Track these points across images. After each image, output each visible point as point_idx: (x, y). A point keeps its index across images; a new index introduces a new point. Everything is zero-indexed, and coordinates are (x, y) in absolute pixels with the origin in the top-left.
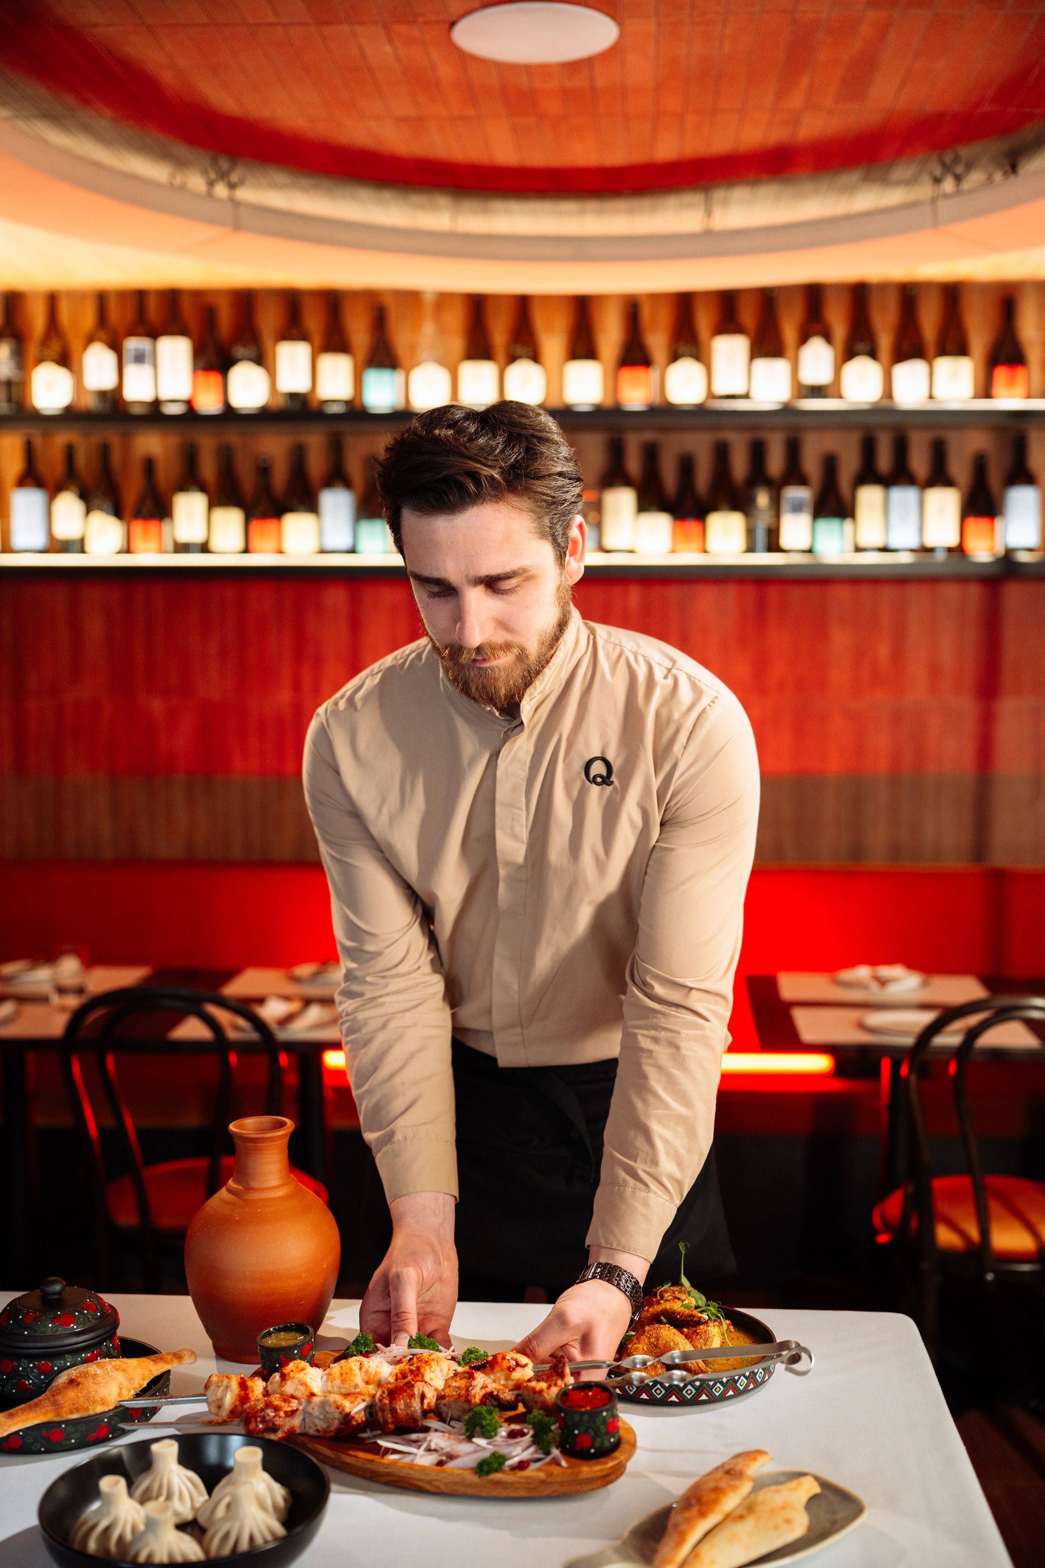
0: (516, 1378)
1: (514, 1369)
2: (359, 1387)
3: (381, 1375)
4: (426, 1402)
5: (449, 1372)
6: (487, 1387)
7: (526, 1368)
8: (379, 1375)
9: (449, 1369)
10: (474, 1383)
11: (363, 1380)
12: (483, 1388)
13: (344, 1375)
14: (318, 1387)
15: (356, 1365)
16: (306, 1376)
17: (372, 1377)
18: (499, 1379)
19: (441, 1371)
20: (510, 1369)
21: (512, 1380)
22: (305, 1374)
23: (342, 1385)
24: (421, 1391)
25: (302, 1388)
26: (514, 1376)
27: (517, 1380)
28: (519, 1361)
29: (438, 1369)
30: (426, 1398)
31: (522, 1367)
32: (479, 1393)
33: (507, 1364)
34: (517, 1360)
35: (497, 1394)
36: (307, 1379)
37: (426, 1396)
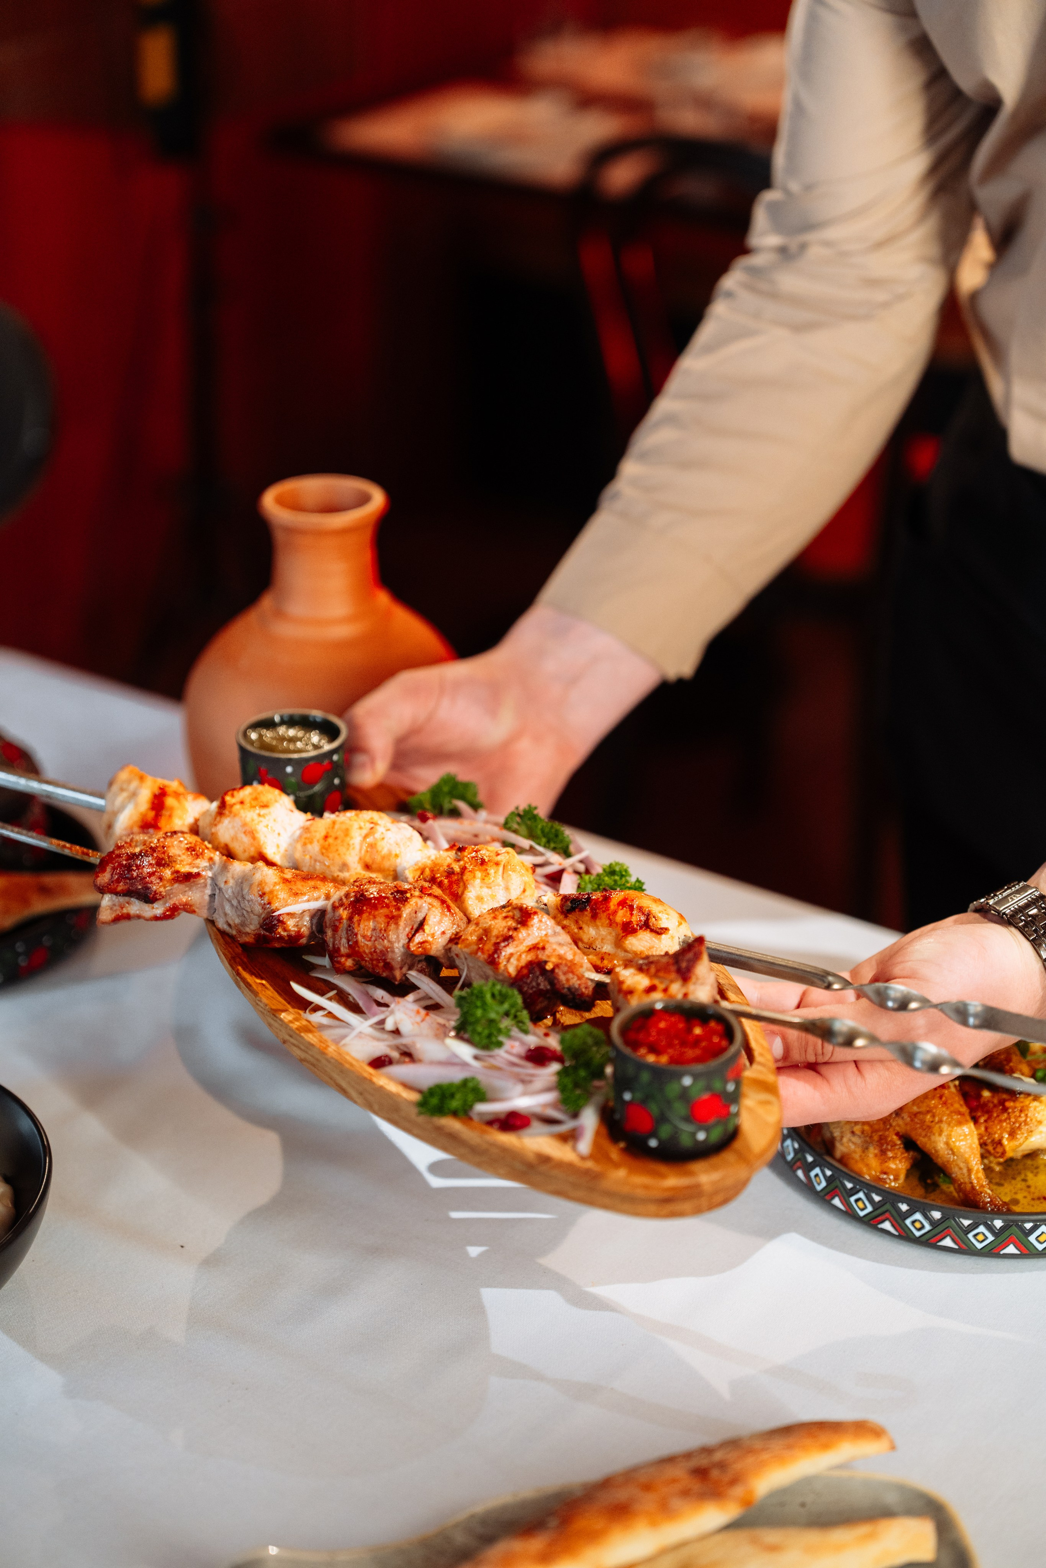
0: (634, 949)
1: (633, 931)
2: (348, 870)
3: (398, 861)
4: (418, 938)
5: (522, 897)
6: (543, 948)
7: (663, 936)
8: (392, 859)
9: (524, 891)
10: (523, 933)
11: (360, 859)
12: (534, 948)
13: (330, 840)
14: (278, 846)
15: (361, 828)
16: (261, 819)
17: (379, 859)
18: (602, 939)
19: (507, 889)
20: (628, 929)
21: (626, 951)
22: (259, 815)
23: (320, 857)
24: (420, 916)
25: (246, 840)
26: (630, 944)
28: (654, 919)
29: (501, 883)
30: (424, 931)
31: (654, 934)
32: (520, 955)
33: (624, 916)
34: (648, 916)
35: (553, 970)
36: (267, 826)
37: (426, 927)
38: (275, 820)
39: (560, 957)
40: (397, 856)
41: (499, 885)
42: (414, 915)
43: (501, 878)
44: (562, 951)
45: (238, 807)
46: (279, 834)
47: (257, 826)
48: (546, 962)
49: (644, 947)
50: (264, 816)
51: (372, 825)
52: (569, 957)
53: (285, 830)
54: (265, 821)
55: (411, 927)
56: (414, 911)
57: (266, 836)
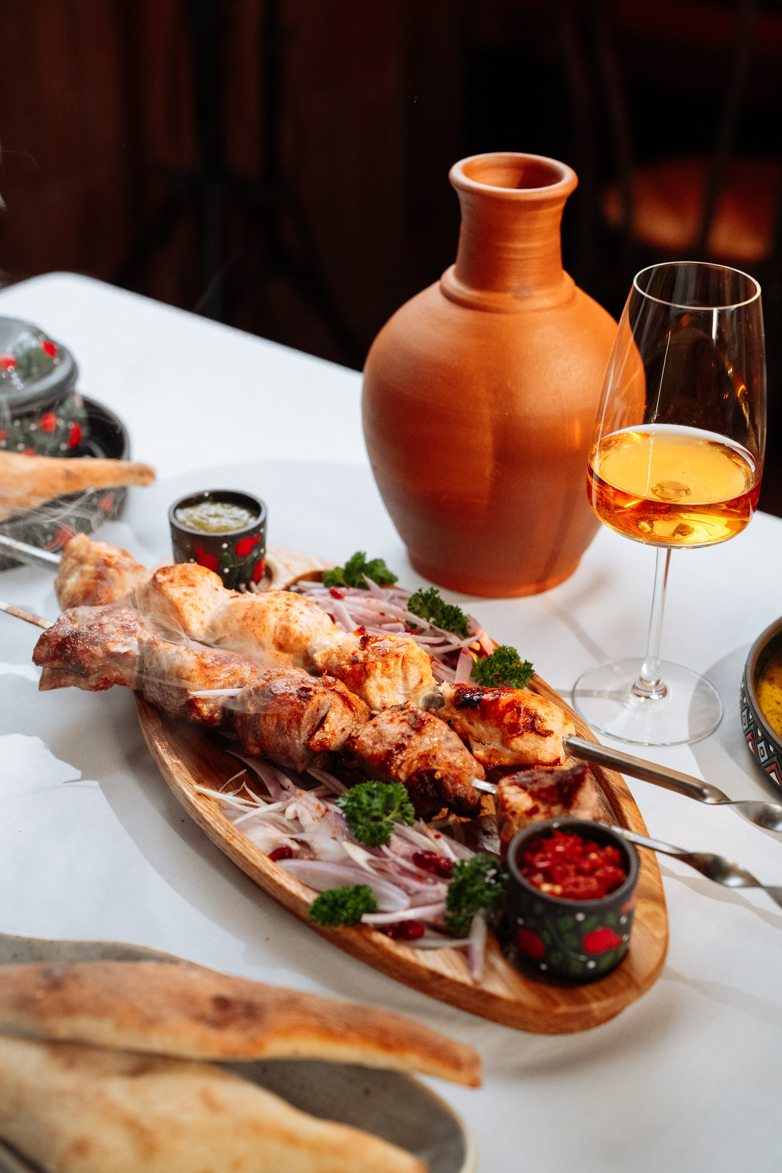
0: (520, 749)
1: (520, 733)
3: (309, 643)
4: (319, 736)
6: (434, 756)
7: (548, 738)
8: (304, 641)
9: (421, 681)
11: (275, 640)
12: (425, 755)
13: (249, 621)
14: (202, 623)
15: (277, 610)
16: (187, 598)
17: (291, 641)
18: (491, 737)
19: (405, 678)
20: (514, 730)
21: (512, 750)
22: (185, 594)
24: (322, 713)
26: (517, 744)
27: (521, 753)
28: (539, 722)
29: (401, 674)
30: (324, 729)
31: (539, 736)
32: (412, 762)
33: (512, 718)
34: (535, 717)
35: (441, 779)
36: (192, 605)
37: (327, 726)
38: (200, 599)
39: (450, 765)
40: (307, 639)
41: (398, 676)
42: (316, 712)
43: (400, 670)
44: (451, 758)
45: (168, 583)
46: (203, 612)
47: (182, 605)
48: (435, 771)
49: (529, 748)
50: (190, 595)
51: (287, 607)
52: (459, 763)
53: (209, 608)
54: (190, 600)
55: (312, 724)
56: (315, 709)
57: (190, 614)
